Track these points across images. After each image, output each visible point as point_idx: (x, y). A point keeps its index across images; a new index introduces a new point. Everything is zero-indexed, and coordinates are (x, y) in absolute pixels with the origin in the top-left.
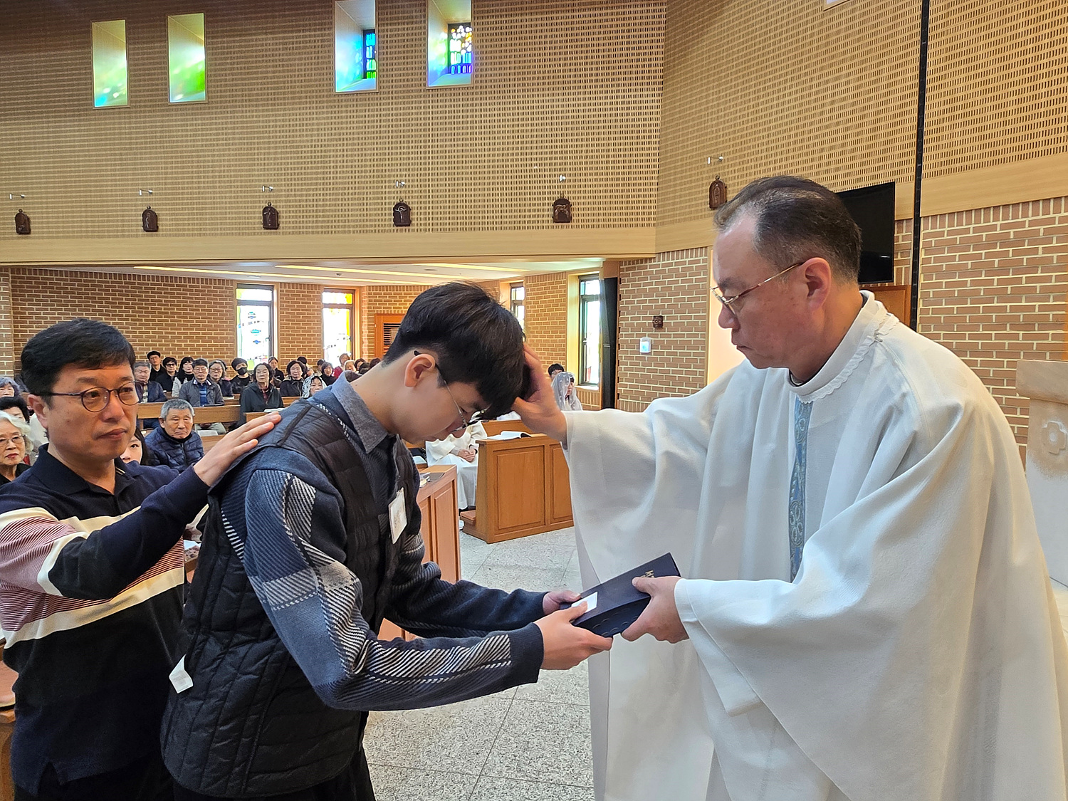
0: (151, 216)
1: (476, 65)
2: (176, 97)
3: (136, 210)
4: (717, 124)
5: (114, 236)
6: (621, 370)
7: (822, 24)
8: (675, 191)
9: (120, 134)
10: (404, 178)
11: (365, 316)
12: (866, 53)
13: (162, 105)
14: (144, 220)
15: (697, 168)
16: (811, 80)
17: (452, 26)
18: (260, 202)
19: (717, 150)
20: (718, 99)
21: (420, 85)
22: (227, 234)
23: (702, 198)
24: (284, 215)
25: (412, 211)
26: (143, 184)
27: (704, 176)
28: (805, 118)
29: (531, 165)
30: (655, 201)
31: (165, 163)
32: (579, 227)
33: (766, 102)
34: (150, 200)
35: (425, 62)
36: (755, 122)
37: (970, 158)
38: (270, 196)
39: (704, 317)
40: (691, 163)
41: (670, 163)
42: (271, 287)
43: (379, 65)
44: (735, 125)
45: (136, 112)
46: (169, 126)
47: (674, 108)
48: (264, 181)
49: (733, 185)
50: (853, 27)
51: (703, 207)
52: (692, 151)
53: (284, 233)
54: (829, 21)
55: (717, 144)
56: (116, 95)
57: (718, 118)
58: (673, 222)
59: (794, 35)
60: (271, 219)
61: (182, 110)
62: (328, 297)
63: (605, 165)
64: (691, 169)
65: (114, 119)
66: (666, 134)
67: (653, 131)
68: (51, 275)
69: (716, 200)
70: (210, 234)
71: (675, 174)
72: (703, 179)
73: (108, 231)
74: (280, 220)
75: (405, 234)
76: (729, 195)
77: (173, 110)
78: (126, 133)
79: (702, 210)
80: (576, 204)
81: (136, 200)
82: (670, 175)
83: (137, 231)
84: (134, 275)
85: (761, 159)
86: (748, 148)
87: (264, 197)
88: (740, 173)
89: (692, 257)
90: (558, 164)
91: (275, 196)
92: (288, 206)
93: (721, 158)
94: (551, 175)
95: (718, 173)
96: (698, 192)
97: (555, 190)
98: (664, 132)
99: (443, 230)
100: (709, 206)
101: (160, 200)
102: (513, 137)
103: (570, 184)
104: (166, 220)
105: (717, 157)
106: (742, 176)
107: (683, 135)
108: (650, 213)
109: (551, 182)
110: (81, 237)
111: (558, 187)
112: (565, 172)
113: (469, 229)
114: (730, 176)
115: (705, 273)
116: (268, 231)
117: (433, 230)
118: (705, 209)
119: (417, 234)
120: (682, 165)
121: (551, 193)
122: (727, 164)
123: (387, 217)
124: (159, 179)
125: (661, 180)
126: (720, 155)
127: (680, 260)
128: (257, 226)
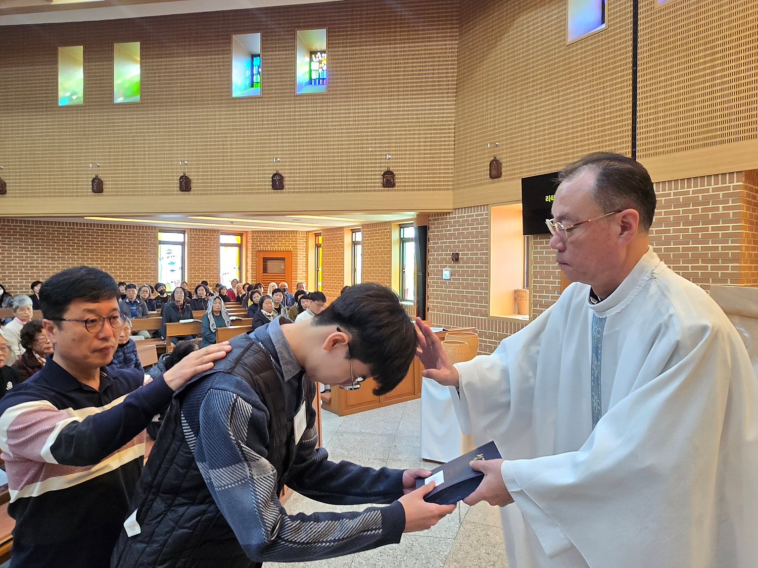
0: (98, 182)
1: (329, 79)
2: (119, 100)
3: (87, 178)
4: (495, 121)
5: (70, 196)
6: (430, 291)
7: (565, 54)
8: (466, 166)
9: (77, 124)
10: (279, 156)
11: (250, 252)
12: (596, 74)
13: (109, 105)
14: (93, 185)
15: (481, 150)
16: (559, 92)
17: (313, 53)
18: (177, 172)
19: (494, 138)
20: (495, 104)
21: (291, 93)
22: (152, 195)
23: (484, 171)
24: (195, 181)
25: (285, 179)
26: (92, 160)
27: (486, 156)
28: (555, 117)
29: (368, 148)
30: (452, 173)
31: (109, 145)
32: (400, 190)
33: (528, 106)
34: (98, 170)
35: (295, 77)
36: (521, 120)
37: (669, 145)
38: (184, 168)
39: (486, 254)
40: (476, 147)
41: (462, 147)
42: (183, 232)
43: (262, 79)
44: (506, 122)
45: (89, 109)
46: (113, 119)
47: (464, 110)
48: (181, 157)
49: (506, 162)
50: (586, 57)
51: (485, 177)
52: (477, 139)
53: (194, 194)
54: (569, 53)
55: (494, 134)
56: (74, 97)
57: (494, 117)
58: (465, 187)
59: (546, 62)
60: (185, 185)
61: (122, 108)
62: (224, 239)
63: (418, 148)
64: (477, 151)
65: (73, 113)
66: (459, 127)
67: (450, 125)
68: (21, 223)
69: (494, 173)
70: (141, 195)
71: (466, 154)
72: (484, 158)
73: (66, 193)
74: (192, 185)
75: (279, 195)
76: (503, 169)
77: (115, 108)
78: (81, 124)
79: (484, 179)
80: (398, 174)
81: (87, 171)
82: (462, 155)
83: (88, 192)
84: (84, 224)
85: (526, 144)
86: (516, 137)
87: (181, 168)
88: (511, 154)
89: (478, 212)
90: (386, 147)
91: (188, 168)
92: (198, 175)
93: (497, 144)
94: (381, 155)
95: (495, 154)
96: (482, 167)
97: (384, 165)
98: (457, 126)
99: (306, 192)
100: (489, 176)
101: (105, 170)
102: (355, 129)
103: (394, 160)
104: (109, 184)
105: (494, 143)
106: (512, 156)
107: (471, 128)
108: (449, 181)
109: (381, 159)
110: (45, 196)
111: (386, 163)
112: (390, 153)
113: (324, 192)
114: (503, 156)
115: (487, 223)
116: (183, 193)
117: (299, 192)
118: (486, 179)
119: (288, 195)
120: (470, 149)
121: (380, 167)
122: (501, 147)
123: (267, 183)
124: (104, 156)
125: (456, 158)
126: (496, 142)
127: (469, 214)
128: (175, 189)
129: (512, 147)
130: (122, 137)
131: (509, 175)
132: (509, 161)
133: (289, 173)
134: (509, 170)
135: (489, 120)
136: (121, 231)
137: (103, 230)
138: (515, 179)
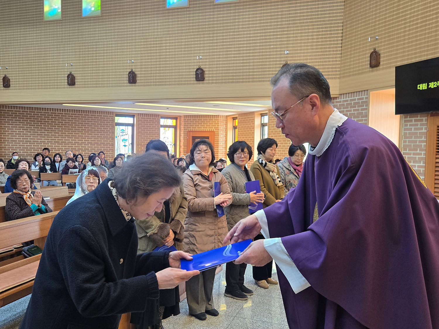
0: (72, 77)
2: (84, 14)
3: (64, 74)
4: (376, 18)
5: (52, 88)
9: (57, 34)
10: (201, 54)
13: (78, 19)
14: (68, 80)
15: (363, 44)
18: (126, 69)
19: (375, 33)
21: (210, 3)
22: (109, 86)
23: (365, 61)
24: (139, 75)
25: (206, 73)
26: (67, 61)
27: (367, 48)
28: (427, 12)
29: (270, 45)
30: (339, 64)
31: (79, 49)
34: (71, 69)
36: (397, 16)
38: (132, 66)
40: (360, 41)
41: (348, 41)
42: (133, 116)
44: (386, 18)
45: (65, 23)
46: (82, 29)
47: (351, 9)
48: (129, 57)
49: (384, 53)
51: (366, 67)
52: (361, 34)
53: (138, 86)
55: (375, 29)
57: (375, 14)
58: (349, 76)
60: (132, 78)
61: (88, 20)
63: (311, 44)
64: (360, 45)
65: (54, 26)
66: (346, 25)
67: (339, 23)
68: (19, 109)
69: (374, 63)
70: (101, 87)
71: (351, 48)
72: (366, 50)
73: (50, 86)
74: (137, 78)
75: (201, 85)
76: (381, 59)
77: (84, 21)
78: (60, 34)
79: (365, 69)
81: (64, 69)
82: (348, 48)
83: (64, 85)
84: (63, 109)
85: (400, 37)
86: (393, 31)
87: (129, 66)
88: (388, 46)
89: (359, 96)
90: (285, 44)
91: (135, 66)
92: (141, 71)
93: (377, 37)
94: (281, 51)
95: (375, 46)
96: (363, 58)
97: (283, 59)
98: (345, 24)
99: (222, 83)
100: (369, 66)
101: (76, 68)
102: (260, 30)
103: (291, 55)
104: (79, 79)
105: (374, 37)
106: (389, 48)
107: (356, 25)
108: (336, 71)
109: (281, 54)
110: (36, 89)
111: (284, 57)
112: (288, 49)
113: (236, 82)
114: (382, 48)
115: (366, 106)
116: (131, 84)
117: (216, 83)
118: (367, 68)
119: (207, 85)
120: (355, 43)
121: (280, 61)
122: (380, 41)
123: (192, 76)
124: (76, 57)
125: (343, 52)
126: (376, 36)
127: (352, 98)
128: (125, 82)
129: (390, 40)
130: (88, 43)
131: (386, 64)
132: (386, 52)
133: (209, 68)
134: (386, 60)
135: (371, 18)
136: (89, 115)
137: (76, 114)
138: (390, 67)
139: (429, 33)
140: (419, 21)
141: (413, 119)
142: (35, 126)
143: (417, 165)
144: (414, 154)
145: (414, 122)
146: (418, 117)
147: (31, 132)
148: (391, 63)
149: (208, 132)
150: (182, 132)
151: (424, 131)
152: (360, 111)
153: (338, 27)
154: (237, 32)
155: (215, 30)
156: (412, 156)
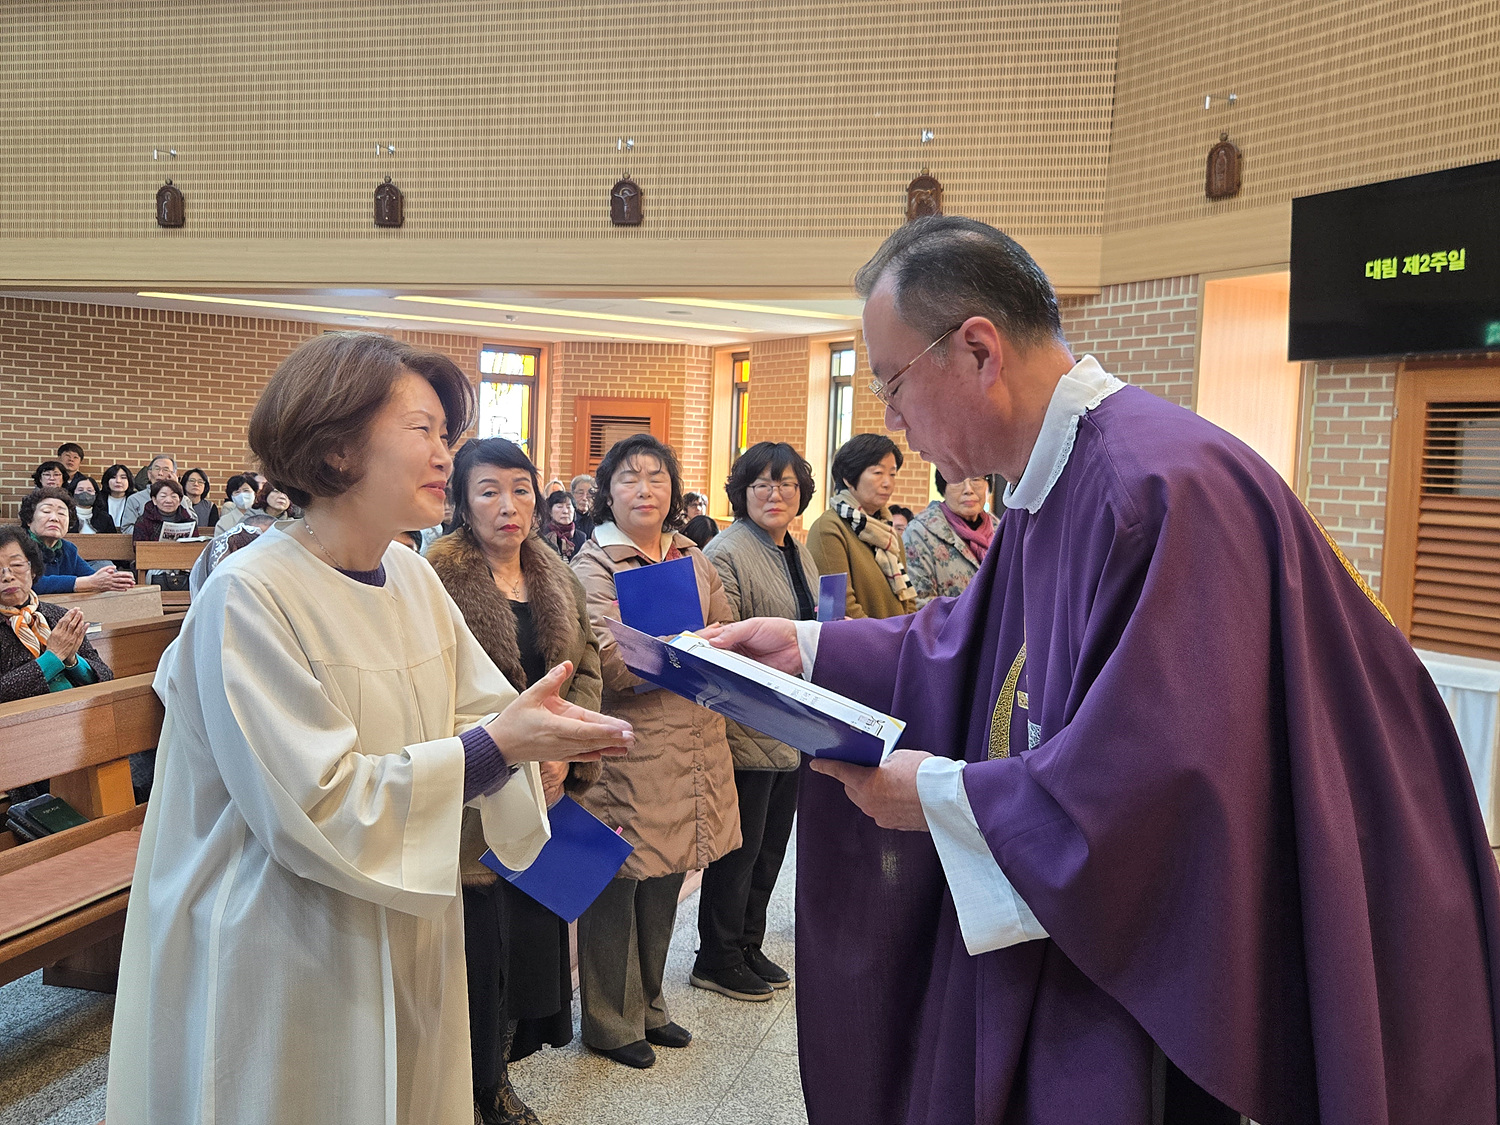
0: (173, 198)
3: (146, 187)
4: (1230, 30)
5: (102, 235)
8: (1142, 164)
9: (122, 44)
10: (632, 134)
14: (159, 207)
15: (1187, 117)
18: (371, 175)
19: (1225, 82)
22: (307, 235)
23: (1193, 177)
24: (413, 200)
25: (648, 197)
26: (158, 139)
27: (1198, 133)
29: (871, 110)
30: (1102, 183)
34: (173, 168)
36: (1303, 27)
38: (389, 165)
40: (1175, 108)
41: (1136, 106)
44: (1264, 32)
46: (212, 31)
48: (377, 135)
49: (1255, 151)
51: (1194, 195)
52: (1178, 82)
53: (410, 235)
55: (1226, 69)
57: (1230, 17)
58: (1136, 225)
60: (389, 209)
62: (490, 362)
63: (1010, 111)
64: (1175, 120)
65: (111, 16)
66: (1131, 50)
67: (1104, 43)
69: (1219, 183)
70: (279, 235)
71: (1144, 128)
72: (1195, 139)
73: (94, 225)
74: (407, 210)
75: (631, 240)
76: (1246, 172)
78: (132, 44)
79: (1190, 202)
80: (952, 186)
81: (146, 168)
82: (1133, 131)
83: (146, 225)
84: (136, 311)
85: (1311, 98)
86: (1287, 78)
87: (380, 165)
88: (1269, 128)
89: (1168, 294)
90: (921, 108)
91: (397, 165)
92: (421, 184)
93: (1233, 97)
94: (907, 131)
95: (1225, 126)
96: (1185, 166)
97: (913, 159)
98: (1126, 46)
99: (702, 234)
100: (1204, 193)
101: (189, 167)
102: (838, 56)
103: (942, 148)
104: (199, 205)
105: (1225, 96)
106: (1273, 133)
107: (1162, 51)
108: (1094, 207)
109: (906, 143)
110: (43, 235)
111: (918, 154)
112: (932, 125)
113: (749, 234)
114: (1250, 133)
115: (1192, 327)
116: (384, 230)
117: (682, 234)
118: (1197, 200)
119: (653, 241)
120: (1157, 112)
121: (904, 165)
122: (1242, 109)
123: (600, 208)
124: (189, 129)
125: (1116, 141)
126: (1231, 92)
127: (1145, 301)
128: (365, 220)
129: (1275, 107)
130: (233, 79)
131: (1261, 189)
132: (1263, 149)
133: (660, 181)
134: (1263, 175)
135: (1214, 28)
136: (230, 332)
137: (184, 329)
138: (1275, 200)
139: (1406, 89)
140: (1376, 47)
141: (1348, 377)
142: (36, 365)
143: (1355, 531)
144: (1347, 495)
145: (1352, 386)
146: (1363, 370)
147: (21, 388)
148: (1277, 185)
149: (645, 400)
150: (557, 400)
151: (1382, 417)
152: (1170, 347)
153: (1101, 55)
154: (757, 59)
155: (681, 51)
156: (1340, 501)
